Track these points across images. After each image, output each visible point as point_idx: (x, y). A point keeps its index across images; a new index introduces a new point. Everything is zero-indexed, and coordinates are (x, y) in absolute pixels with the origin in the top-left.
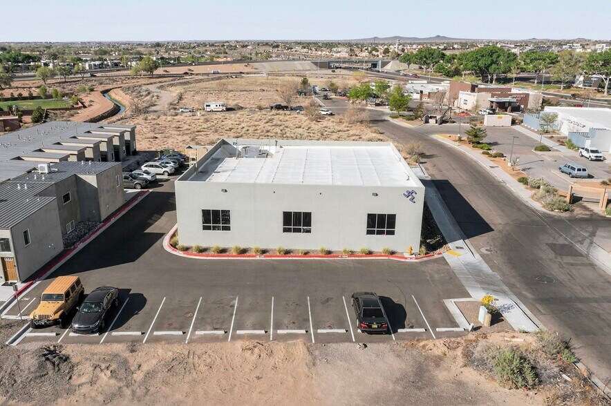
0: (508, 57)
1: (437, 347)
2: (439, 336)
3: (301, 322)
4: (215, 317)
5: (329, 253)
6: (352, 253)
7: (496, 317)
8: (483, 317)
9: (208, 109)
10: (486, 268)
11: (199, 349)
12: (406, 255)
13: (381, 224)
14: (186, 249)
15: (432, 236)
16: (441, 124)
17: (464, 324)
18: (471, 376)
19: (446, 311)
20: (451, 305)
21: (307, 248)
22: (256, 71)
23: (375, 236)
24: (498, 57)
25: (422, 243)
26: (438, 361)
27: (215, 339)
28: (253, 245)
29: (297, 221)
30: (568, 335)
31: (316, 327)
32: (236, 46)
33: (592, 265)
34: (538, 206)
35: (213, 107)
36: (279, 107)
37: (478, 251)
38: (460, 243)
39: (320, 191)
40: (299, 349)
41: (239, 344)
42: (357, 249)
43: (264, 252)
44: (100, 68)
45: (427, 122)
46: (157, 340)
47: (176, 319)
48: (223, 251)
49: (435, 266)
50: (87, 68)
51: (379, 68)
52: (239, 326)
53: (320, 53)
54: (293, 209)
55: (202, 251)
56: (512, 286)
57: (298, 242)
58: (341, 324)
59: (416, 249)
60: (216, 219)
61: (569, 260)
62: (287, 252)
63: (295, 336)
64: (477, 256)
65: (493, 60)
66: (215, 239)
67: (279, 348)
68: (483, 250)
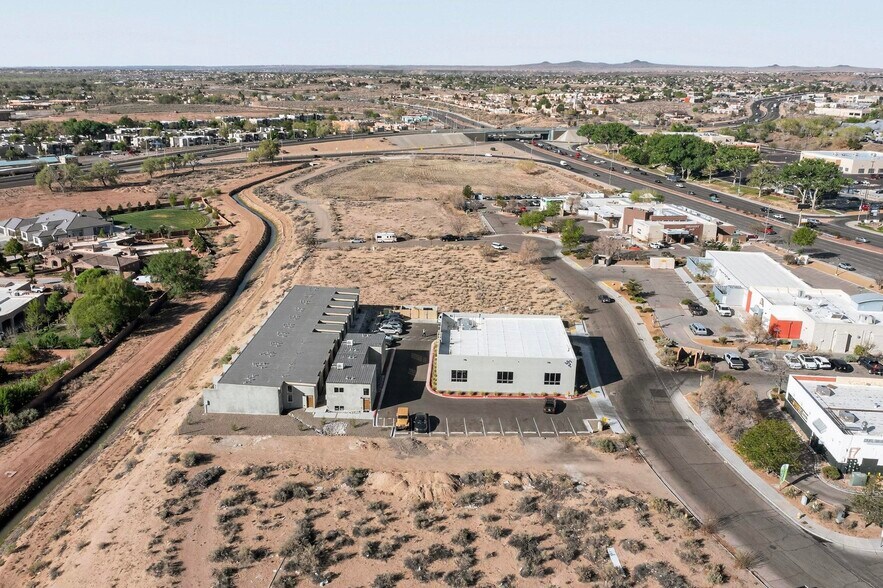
0: (705, 149)
1: (577, 439)
2: (578, 435)
3: (516, 429)
4: (475, 426)
5: (523, 394)
6: (536, 395)
7: (606, 427)
8: (600, 427)
9: (379, 240)
10: (610, 404)
11: (474, 439)
12: (567, 396)
13: (552, 378)
14: (442, 392)
15: (582, 383)
16: (610, 265)
17: (591, 430)
18: (589, 449)
19: (583, 424)
20: (586, 422)
21: (510, 392)
22: (394, 148)
23: (549, 385)
24: (694, 147)
25: (576, 389)
26: (576, 444)
27: (479, 435)
28: (480, 390)
29: (505, 377)
30: (636, 434)
31: (523, 431)
32: (348, 84)
33: (669, 402)
34: (657, 361)
35: (384, 238)
36: (450, 238)
37: (608, 393)
38: (599, 388)
39: (518, 360)
40: (517, 439)
41: (491, 438)
42: (539, 392)
43: (487, 394)
44: (197, 144)
45: (596, 262)
46: (454, 435)
47: (456, 427)
48: (463, 394)
49: (581, 403)
50: (181, 145)
51: (550, 140)
52: (487, 430)
53: (470, 105)
54: (502, 370)
55: (452, 393)
56: (620, 413)
57: (506, 388)
58: (534, 430)
59: (572, 393)
60: (459, 376)
61: (659, 399)
62: (500, 394)
63: (513, 434)
64: (607, 397)
65: (686, 153)
66: (459, 387)
67: (509, 439)
68: (611, 393)
